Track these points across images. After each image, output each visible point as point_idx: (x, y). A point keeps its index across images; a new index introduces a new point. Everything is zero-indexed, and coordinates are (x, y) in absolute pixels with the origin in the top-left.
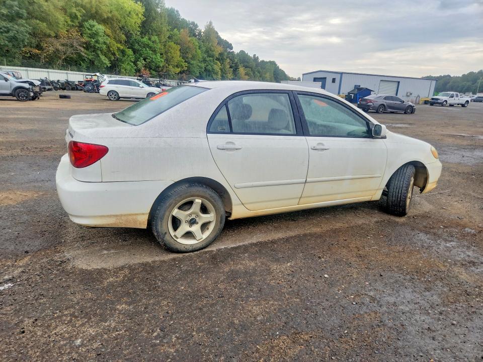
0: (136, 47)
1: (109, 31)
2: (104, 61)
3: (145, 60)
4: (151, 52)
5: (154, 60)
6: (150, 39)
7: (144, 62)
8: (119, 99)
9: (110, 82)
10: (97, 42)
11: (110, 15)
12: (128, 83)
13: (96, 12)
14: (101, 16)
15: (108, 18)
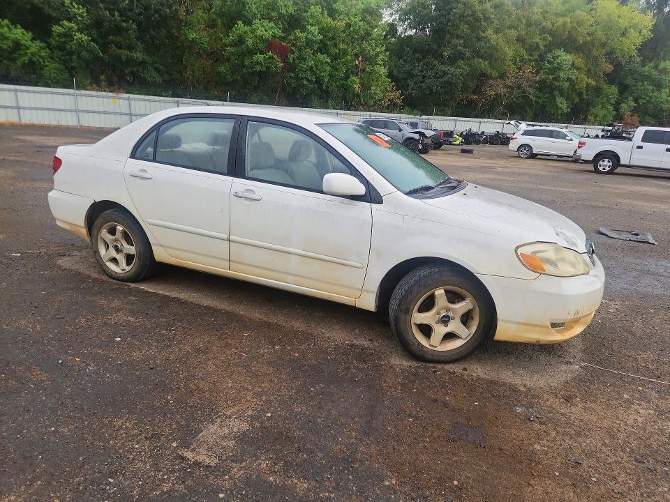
0: (629, 81)
1: (580, 61)
2: (560, 105)
3: (636, 100)
4: (651, 88)
5: (653, 100)
6: (656, 67)
7: (633, 104)
8: (533, 156)
9: (526, 133)
10: (557, 79)
11: (589, 39)
12: (550, 134)
13: (570, 37)
14: (575, 41)
15: (585, 43)
